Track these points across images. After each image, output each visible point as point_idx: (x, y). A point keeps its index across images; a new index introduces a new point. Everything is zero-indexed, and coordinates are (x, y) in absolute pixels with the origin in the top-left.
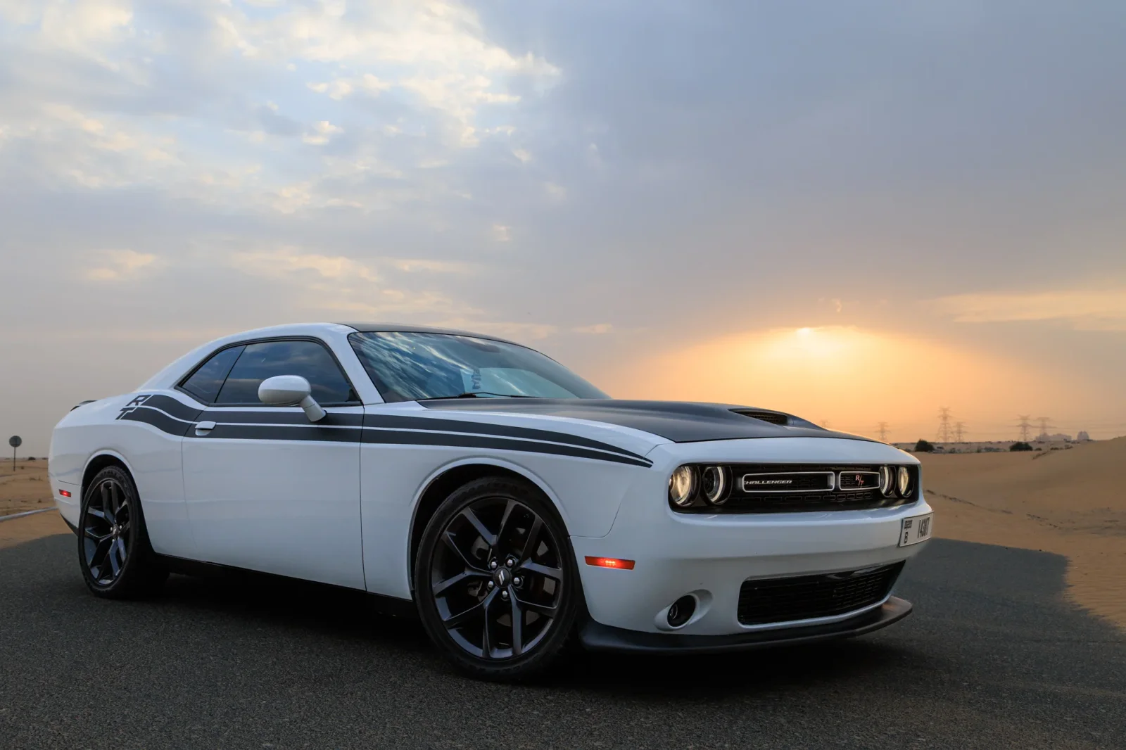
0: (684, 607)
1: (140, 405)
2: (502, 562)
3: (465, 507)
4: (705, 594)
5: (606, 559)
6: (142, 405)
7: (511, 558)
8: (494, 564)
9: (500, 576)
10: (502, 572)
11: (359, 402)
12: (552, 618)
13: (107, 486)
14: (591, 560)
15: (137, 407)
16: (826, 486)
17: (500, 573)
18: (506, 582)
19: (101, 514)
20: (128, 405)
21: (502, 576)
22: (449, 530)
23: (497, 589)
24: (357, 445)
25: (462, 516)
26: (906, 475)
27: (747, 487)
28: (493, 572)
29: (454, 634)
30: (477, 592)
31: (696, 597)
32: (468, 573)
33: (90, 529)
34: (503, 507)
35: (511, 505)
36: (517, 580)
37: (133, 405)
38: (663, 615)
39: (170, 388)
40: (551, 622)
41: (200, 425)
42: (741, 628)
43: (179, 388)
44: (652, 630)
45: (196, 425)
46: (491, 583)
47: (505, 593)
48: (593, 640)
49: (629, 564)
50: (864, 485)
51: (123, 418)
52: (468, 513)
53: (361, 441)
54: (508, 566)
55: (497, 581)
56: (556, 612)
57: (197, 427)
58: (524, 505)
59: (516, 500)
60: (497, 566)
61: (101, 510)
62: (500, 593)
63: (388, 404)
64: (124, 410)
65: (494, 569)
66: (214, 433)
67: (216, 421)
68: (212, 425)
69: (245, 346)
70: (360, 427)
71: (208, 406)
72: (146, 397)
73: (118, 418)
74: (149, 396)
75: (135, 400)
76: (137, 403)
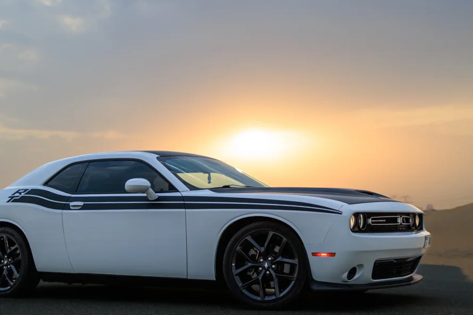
0: (352, 272)
1: (23, 194)
3: (247, 236)
4: (361, 266)
5: (321, 253)
6: (25, 194)
7: (270, 257)
8: (261, 260)
9: (265, 265)
10: (266, 264)
11: (177, 191)
12: (293, 280)
14: (314, 254)
15: (21, 196)
16: (397, 222)
18: (268, 268)
20: (14, 194)
21: (266, 265)
22: (240, 246)
23: (264, 271)
24: (184, 210)
25: (246, 240)
26: (418, 219)
27: (372, 223)
28: (261, 263)
29: (244, 291)
30: (252, 273)
31: (357, 267)
32: (250, 264)
34: (266, 235)
35: (271, 234)
36: (273, 266)
37: (17, 194)
38: (345, 275)
39: (40, 185)
40: (293, 282)
41: (72, 204)
42: (372, 281)
43: (46, 185)
44: (340, 282)
45: (70, 204)
46: (260, 269)
47: (268, 272)
48: (315, 287)
49: (333, 255)
50: (406, 223)
51: (12, 202)
52: (249, 238)
53: (185, 208)
54: (269, 261)
55: (264, 268)
56: (296, 278)
57: (70, 205)
58: (277, 234)
59: (273, 231)
60: (263, 261)
62: (266, 272)
63: (192, 191)
64: (12, 197)
66: (84, 208)
67: (84, 202)
68: (81, 203)
69: (88, 163)
70: (183, 202)
71: (73, 194)
72: (26, 190)
73: (8, 201)
74: (28, 190)
75: (17, 192)
76: (20, 193)
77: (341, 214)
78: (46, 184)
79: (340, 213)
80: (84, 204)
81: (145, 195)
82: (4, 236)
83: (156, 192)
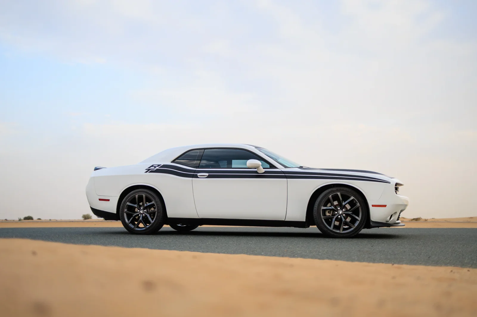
1: (157, 168)
6: (159, 168)
8: (339, 208)
13: (141, 196)
15: (156, 169)
20: (150, 168)
31: (393, 214)
39: (169, 162)
42: (396, 222)
44: (385, 222)
48: (372, 224)
51: (149, 172)
53: (287, 178)
57: (198, 175)
62: (338, 216)
63: (286, 168)
66: (209, 177)
67: (208, 173)
68: (207, 174)
69: (204, 150)
70: (284, 175)
71: (196, 168)
72: (159, 165)
73: (146, 172)
74: (161, 165)
75: (152, 166)
76: (155, 167)
78: (173, 161)
79: (389, 183)
80: (209, 175)
81: (256, 170)
82: (143, 195)
83: (264, 168)
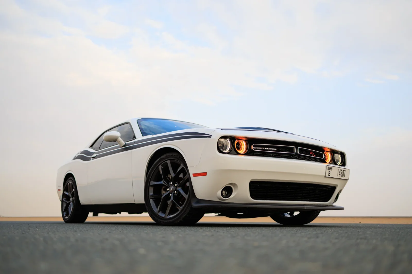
0: (228, 190)
1: (78, 155)
2: (174, 184)
7: (177, 184)
8: (171, 183)
11: (135, 138)
13: (70, 184)
17: (172, 187)
18: (172, 191)
19: (67, 194)
20: (76, 155)
22: (161, 165)
23: (169, 192)
24: (131, 150)
25: (167, 162)
28: (170, 186)
32: (162, 182)
33: (65, 199)
36: (175, 192)
38: (219, 193)
39: (88, 148)
41: (92, 156)
43: (91, 147)
46: (168, 189)
47: (171, 194)
51: (74, 160)
52: (169, 162)
54: (175, 186)
55: (170, 189)
60: (172, 184)
61: (68, 192)
62: (169, 194)
63: (144, 137)
64: (75, 157)
65: (171, 185)
66: (96, 158)
70: (133, 145)
71: (97, 151)
72: (81, 152)
77: (211, 137)
79: (209, 136)
80: (96, 155)
